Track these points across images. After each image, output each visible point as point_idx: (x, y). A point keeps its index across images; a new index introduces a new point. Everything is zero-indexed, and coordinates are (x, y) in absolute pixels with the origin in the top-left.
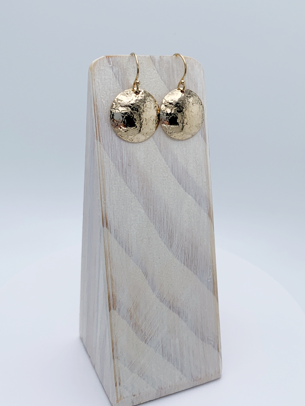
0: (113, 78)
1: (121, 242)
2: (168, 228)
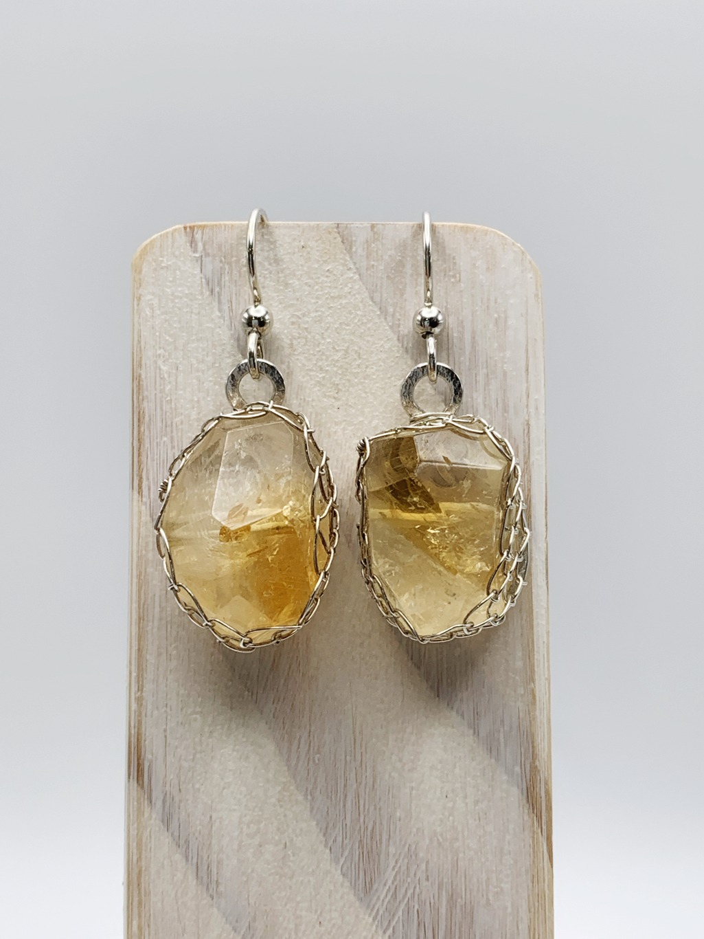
0: (202, 293)
1: (182, 842)
2: (362, 820)
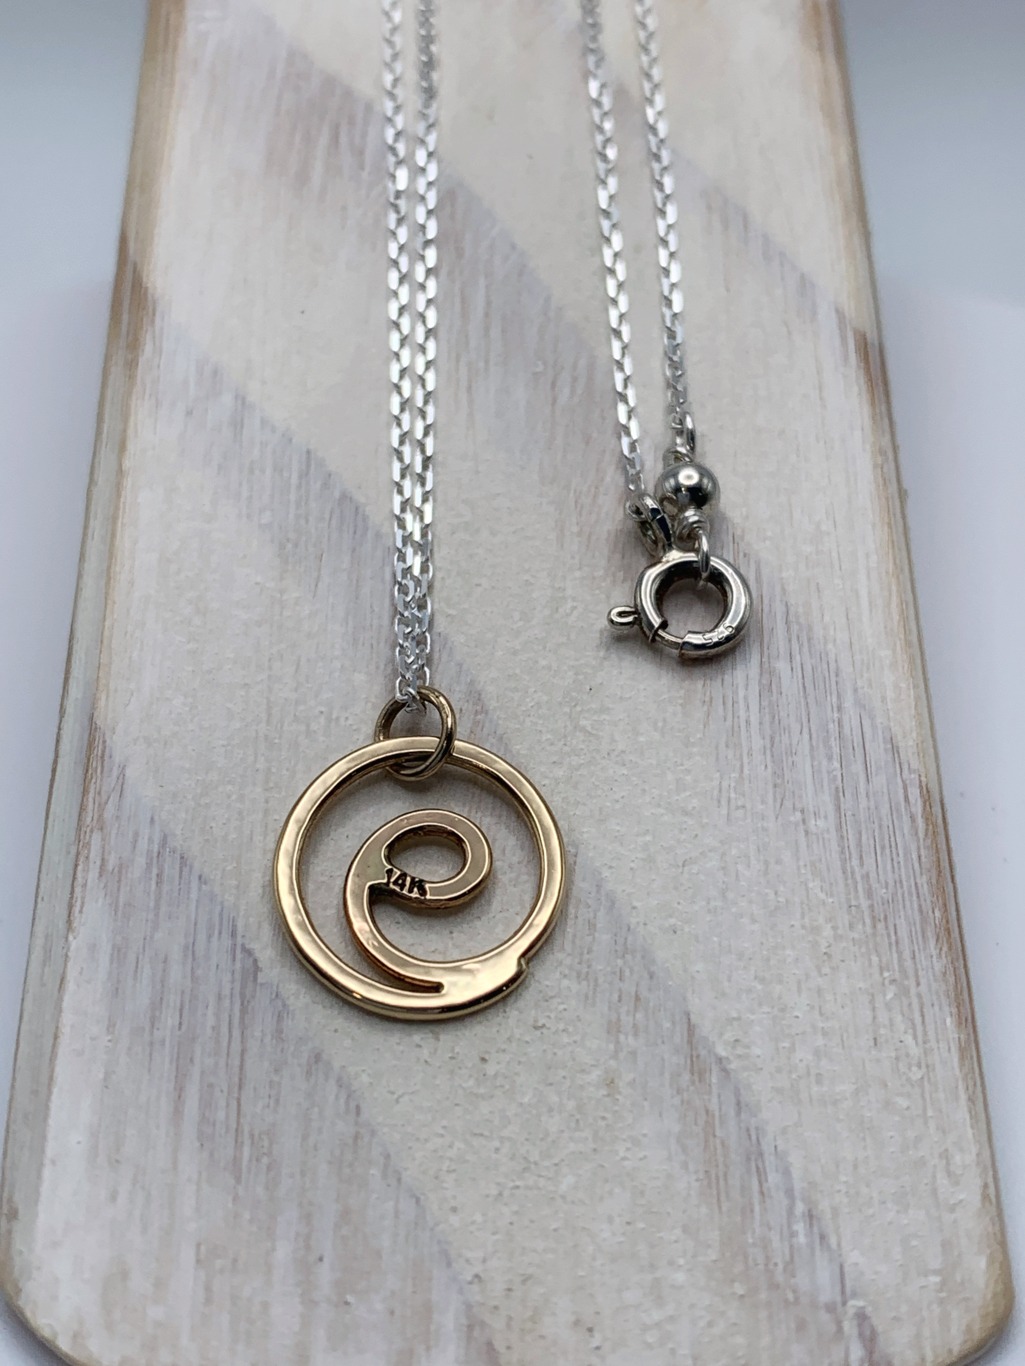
1: (776, 259)
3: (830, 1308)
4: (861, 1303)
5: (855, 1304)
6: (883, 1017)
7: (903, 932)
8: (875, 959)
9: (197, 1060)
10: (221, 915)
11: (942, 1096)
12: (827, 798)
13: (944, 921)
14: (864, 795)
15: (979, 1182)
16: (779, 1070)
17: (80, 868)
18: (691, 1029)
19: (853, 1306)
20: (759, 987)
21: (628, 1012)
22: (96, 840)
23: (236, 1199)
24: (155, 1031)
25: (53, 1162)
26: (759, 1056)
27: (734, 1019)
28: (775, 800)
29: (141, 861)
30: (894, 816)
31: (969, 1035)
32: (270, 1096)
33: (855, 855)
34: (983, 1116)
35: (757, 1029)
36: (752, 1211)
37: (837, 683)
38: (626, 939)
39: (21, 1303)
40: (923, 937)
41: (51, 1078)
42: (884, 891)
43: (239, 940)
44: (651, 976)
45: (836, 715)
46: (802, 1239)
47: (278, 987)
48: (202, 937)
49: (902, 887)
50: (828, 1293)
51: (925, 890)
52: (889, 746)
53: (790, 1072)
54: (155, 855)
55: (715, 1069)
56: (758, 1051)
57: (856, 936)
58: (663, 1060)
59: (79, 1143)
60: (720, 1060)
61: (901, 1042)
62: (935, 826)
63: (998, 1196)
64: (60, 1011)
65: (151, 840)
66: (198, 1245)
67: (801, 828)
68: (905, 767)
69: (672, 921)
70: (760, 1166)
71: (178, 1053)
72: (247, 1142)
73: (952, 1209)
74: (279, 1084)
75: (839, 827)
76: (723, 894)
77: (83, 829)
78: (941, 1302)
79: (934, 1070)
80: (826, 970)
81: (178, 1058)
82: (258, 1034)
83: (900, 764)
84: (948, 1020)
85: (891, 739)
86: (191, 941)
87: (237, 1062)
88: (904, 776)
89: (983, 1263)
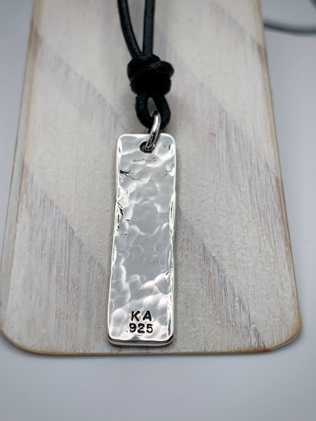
1: (232, 23)
3: (246, 327)
4: (255, 326)
5: (253, 326)
6: (262, 244)
7: (269, 219)
8: (260, 227)
9: (56, 259)
10: (63, 218)
11: (280, 266)
12: (247, 181)
13: (282, 216)
14: (257, 180)
15: (292, 291)
16: (231, 260)
17: (20, 205)
18: (204, 248)
19: (253, 327)
20: (225, 236)
21: (185, 244)
22: (25, 197)
23: (67, 298)
24: (43, 250)
25: (13, 289)
26: (225, 256)
27: (217, 245)
28: (230, 183)
29: (38, 202)
30: (267, 186)
31: (289, 249)
32: (78, 270)
33: (255, 198)
34: (293, 273)
35: (225, 248)
36: (222, 300)
37: (250, 148)
38: (185, 223)
39: (3, 329)
40: (275, 221)
41: (12, 265)
42: (263, 208)
43: (68, 225)
44: (193, 234)
45: (250, 157)
46: (238, 308)
47: (80, 238)
48: (57, 224)
49: (269, 206)
50: (245, 323)
51: (276, 207)
52: (266, 166)
53: (234, 260)
54: (43, 201)
55: (212, 260)
56: (225, 254)
57: (255, 221)
58: (196, 257)
59: (20, 283)
60: (213, 257)
61: (268, 251)
62: (279, 189)
63: (297, 295)
64: (14, 246)
65: (41, 196)
66: (56, 311)
67: (238, 190)
68: (270, 172)
69: (199, 218)
70: (225, 287)
71: (50, 257)
72: (71, 282)
73: (283, 299)
74: (80, 265)
75: (250, 190)
76: (215, 210)
77: (21, 193)
78: (279, 326)
79: (278, 258)
80: (245, 231)
81: (50, 259)
82: (74, 251)
83: (269, 171)
84: (282, 245)
85: (266, 164)
86: (54, 225)
87: (67, 260)
88: (270, 175)
89: (292, 315)
